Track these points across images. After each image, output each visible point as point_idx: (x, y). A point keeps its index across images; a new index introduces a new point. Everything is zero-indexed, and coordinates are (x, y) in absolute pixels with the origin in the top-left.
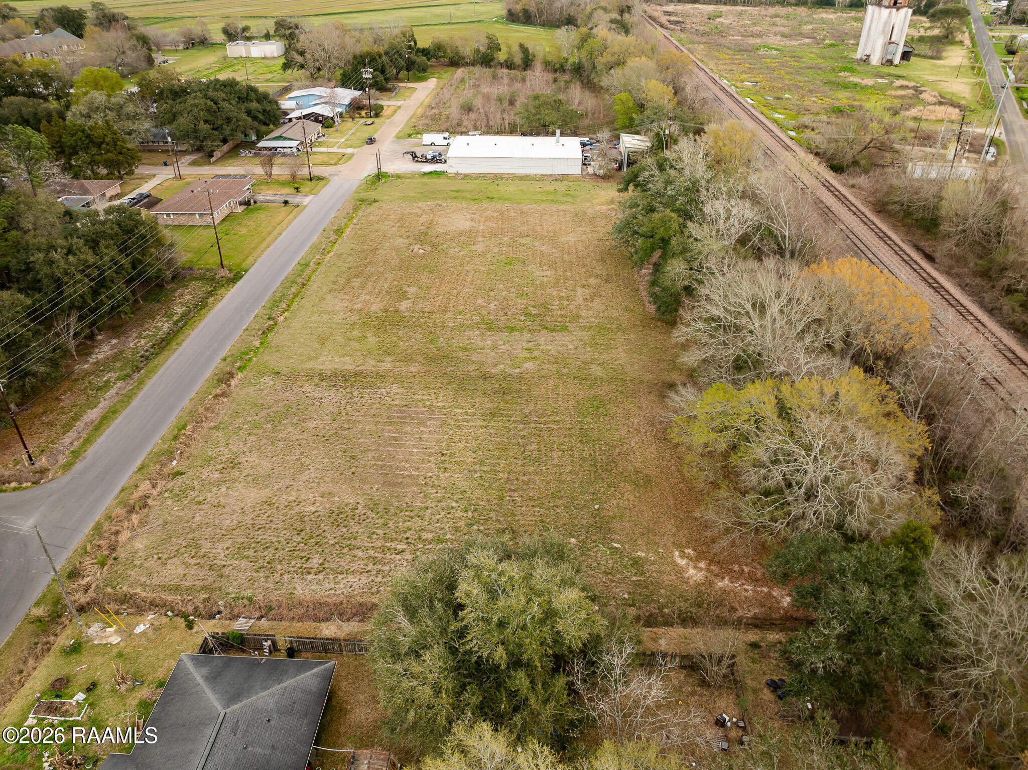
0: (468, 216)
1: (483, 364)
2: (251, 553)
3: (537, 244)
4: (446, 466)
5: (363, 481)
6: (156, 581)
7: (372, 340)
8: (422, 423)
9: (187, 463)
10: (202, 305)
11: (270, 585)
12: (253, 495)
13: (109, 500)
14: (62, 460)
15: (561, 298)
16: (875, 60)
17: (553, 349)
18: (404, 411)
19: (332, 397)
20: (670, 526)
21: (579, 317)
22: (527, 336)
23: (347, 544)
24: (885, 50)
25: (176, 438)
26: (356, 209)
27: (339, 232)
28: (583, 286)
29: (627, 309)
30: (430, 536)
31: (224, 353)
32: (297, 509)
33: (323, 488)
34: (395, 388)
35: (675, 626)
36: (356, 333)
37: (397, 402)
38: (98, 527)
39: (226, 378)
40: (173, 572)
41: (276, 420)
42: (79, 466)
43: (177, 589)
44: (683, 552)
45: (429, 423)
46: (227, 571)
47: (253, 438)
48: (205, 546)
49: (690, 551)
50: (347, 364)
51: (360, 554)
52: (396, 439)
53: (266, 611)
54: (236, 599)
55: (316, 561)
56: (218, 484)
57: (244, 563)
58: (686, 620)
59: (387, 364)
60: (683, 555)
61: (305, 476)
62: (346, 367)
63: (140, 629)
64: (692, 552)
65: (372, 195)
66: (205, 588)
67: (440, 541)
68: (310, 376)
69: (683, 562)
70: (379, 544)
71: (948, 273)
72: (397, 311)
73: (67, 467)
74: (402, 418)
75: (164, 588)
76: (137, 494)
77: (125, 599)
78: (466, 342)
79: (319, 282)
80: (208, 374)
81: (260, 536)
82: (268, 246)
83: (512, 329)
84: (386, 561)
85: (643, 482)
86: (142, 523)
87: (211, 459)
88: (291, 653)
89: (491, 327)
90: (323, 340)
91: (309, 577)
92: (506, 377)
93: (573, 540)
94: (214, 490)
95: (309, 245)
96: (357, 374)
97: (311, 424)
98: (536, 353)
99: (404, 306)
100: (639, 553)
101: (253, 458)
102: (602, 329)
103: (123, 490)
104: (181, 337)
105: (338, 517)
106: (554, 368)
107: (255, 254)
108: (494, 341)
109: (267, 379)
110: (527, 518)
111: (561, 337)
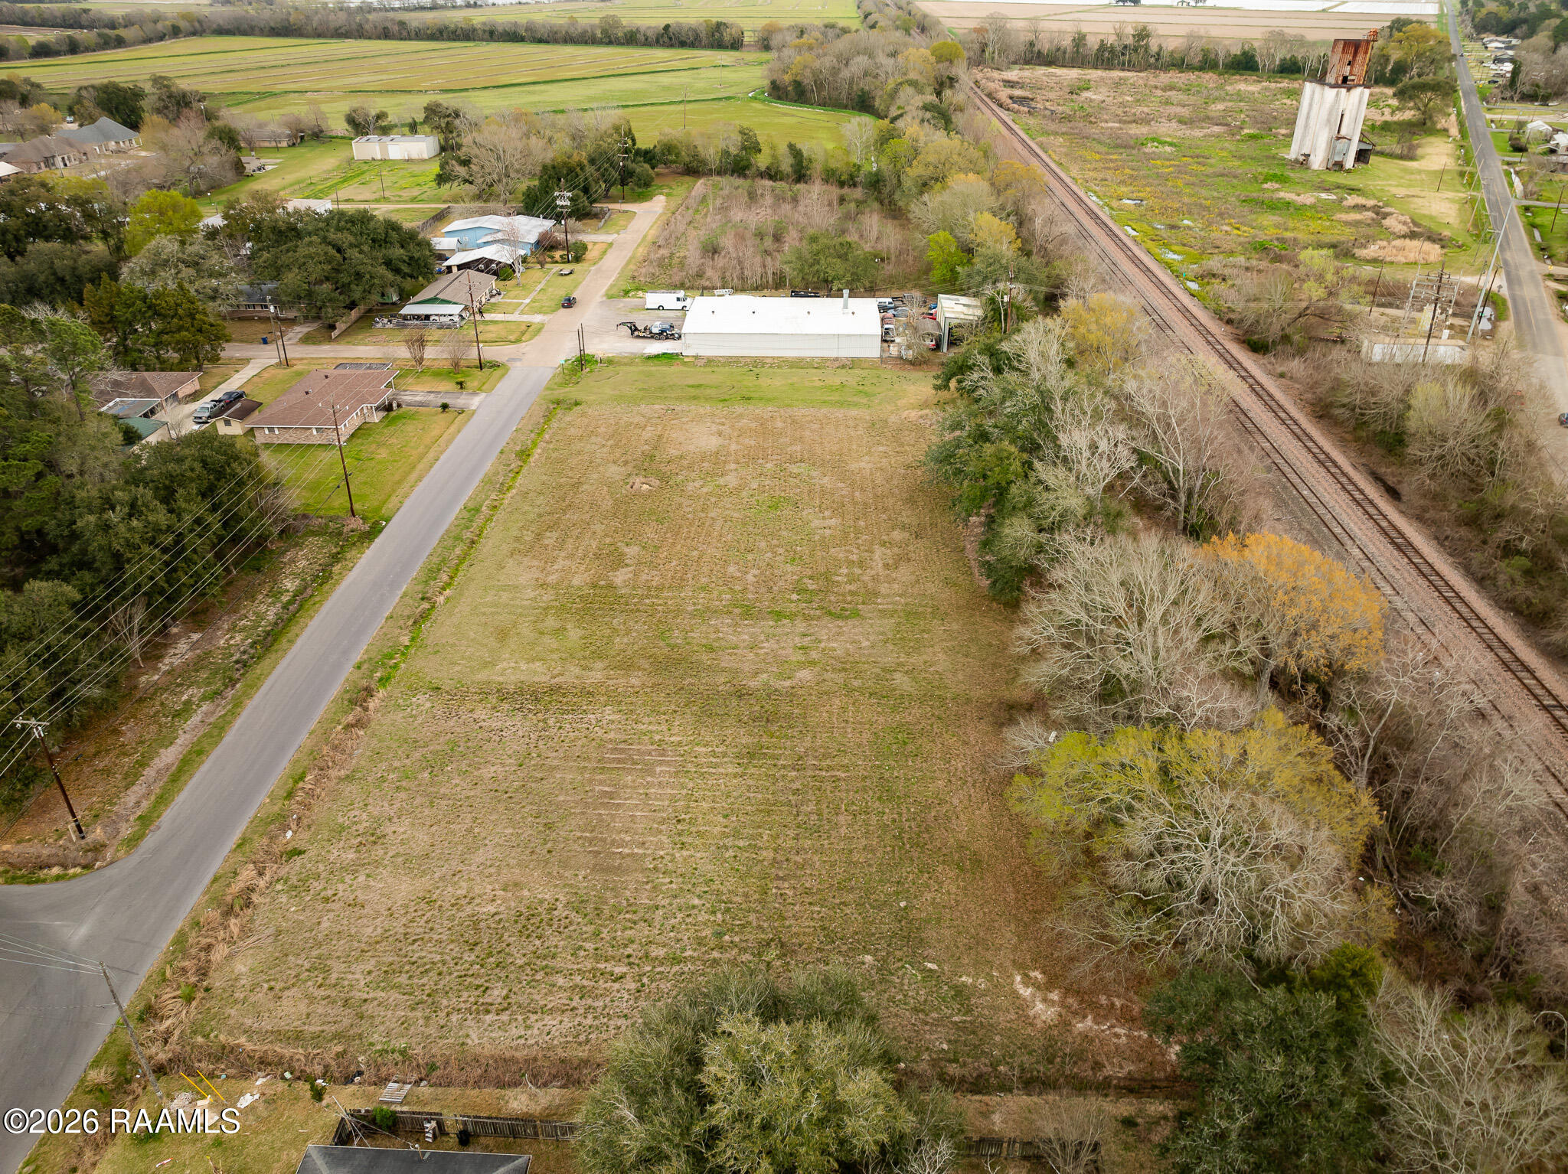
0: (714, 428)
1: (736, 672)
2: (403, 979)
3: (814, 474)
4: (684, 839)
5: (565, 864)
6: (267, 1025)
7: (574, 634)
8: (649, 770)
9: (305, 835)
10: (323, 577)
11: (432, 1031)
12: (405, 888)
13: (196, 897)
14: (126, 831)
15: (851, 563)
16: (1317, 162)
17: (839, 647)
18: (622, 751)
19: (517, 727)
20: (1008, 935)
21: (876, 594)
22: (801, 626)
23: (541, 965)
24: (1331, 148)
25: (290, 795)
26: (548, 417)
27: (524, 454)
28: (883, 544)
29: (947, 581)
30: (661, 952)
31: (357, 656)
32: (469, 910)
33: (505, 877)
34: (609, 714)
35: (1015, 1091)
36: (551, 622)
37: (611, 735)
38: (181, 939)
39: (360, 696)
40: (291, 1010)
41: (435, 765)
42: (149, 842)
43: (298, 1037)
44: (1027, 976)
45: (658, 769)
46: (369, 1009)
47: (403, 795)
48: (337, 968)
49: (1037, 974)
50: (538, 674)
51: (561, 981)
52: (611, 795)
53: (428, 1072)
54: (383, 1052)
55: (497, 993)
56: (353, 869)
57: (394, 995)
58: (1031, 1083)
59: (596, 675)
60: (1027, 981)
61: (480, 857)
62: (536, 679)
63: (246, 1101)
64: (1040, 976)
65: (572, 392)
66: (338, 1036)
67: (676, 960)
68: (484, 694)
69: (1026, 992)
70: (589, 965)
71: (1420, 518)
72: (611, 586)
73: (133, 842)
74: (619, 761)
75: (279, 1035)
76: (235, 888)
77: (224, 1054)
78: (713, 636)
79: (495, 540)
80: (335, 691)
81: (417, 952)
82: (420, 479)
83: (779, 615)
84: (599, 992)
85: (971, 864)
86: (246, 932)
87: (342, 828)
88: (465, 1138)
89: (748, 612)
90: (502, 635)
91: (489, 1018)
92: (771, 693)
93: (869, 958)
94: (348, 878)
95: (480, 476)
96: (554, 690)
97: (487, 772)
98: (814, 655)
99: (621, 577)
100: (964, 979)
101: (403, 827)
102: (911, 614)
103: (215, 880)
104: (295, 629)
105: (529, 922)
106: (839, 678)
107: (401, 492)
108: (753, 636)
109: (421, 698)
110: (802, 923)
111: (850, 628)
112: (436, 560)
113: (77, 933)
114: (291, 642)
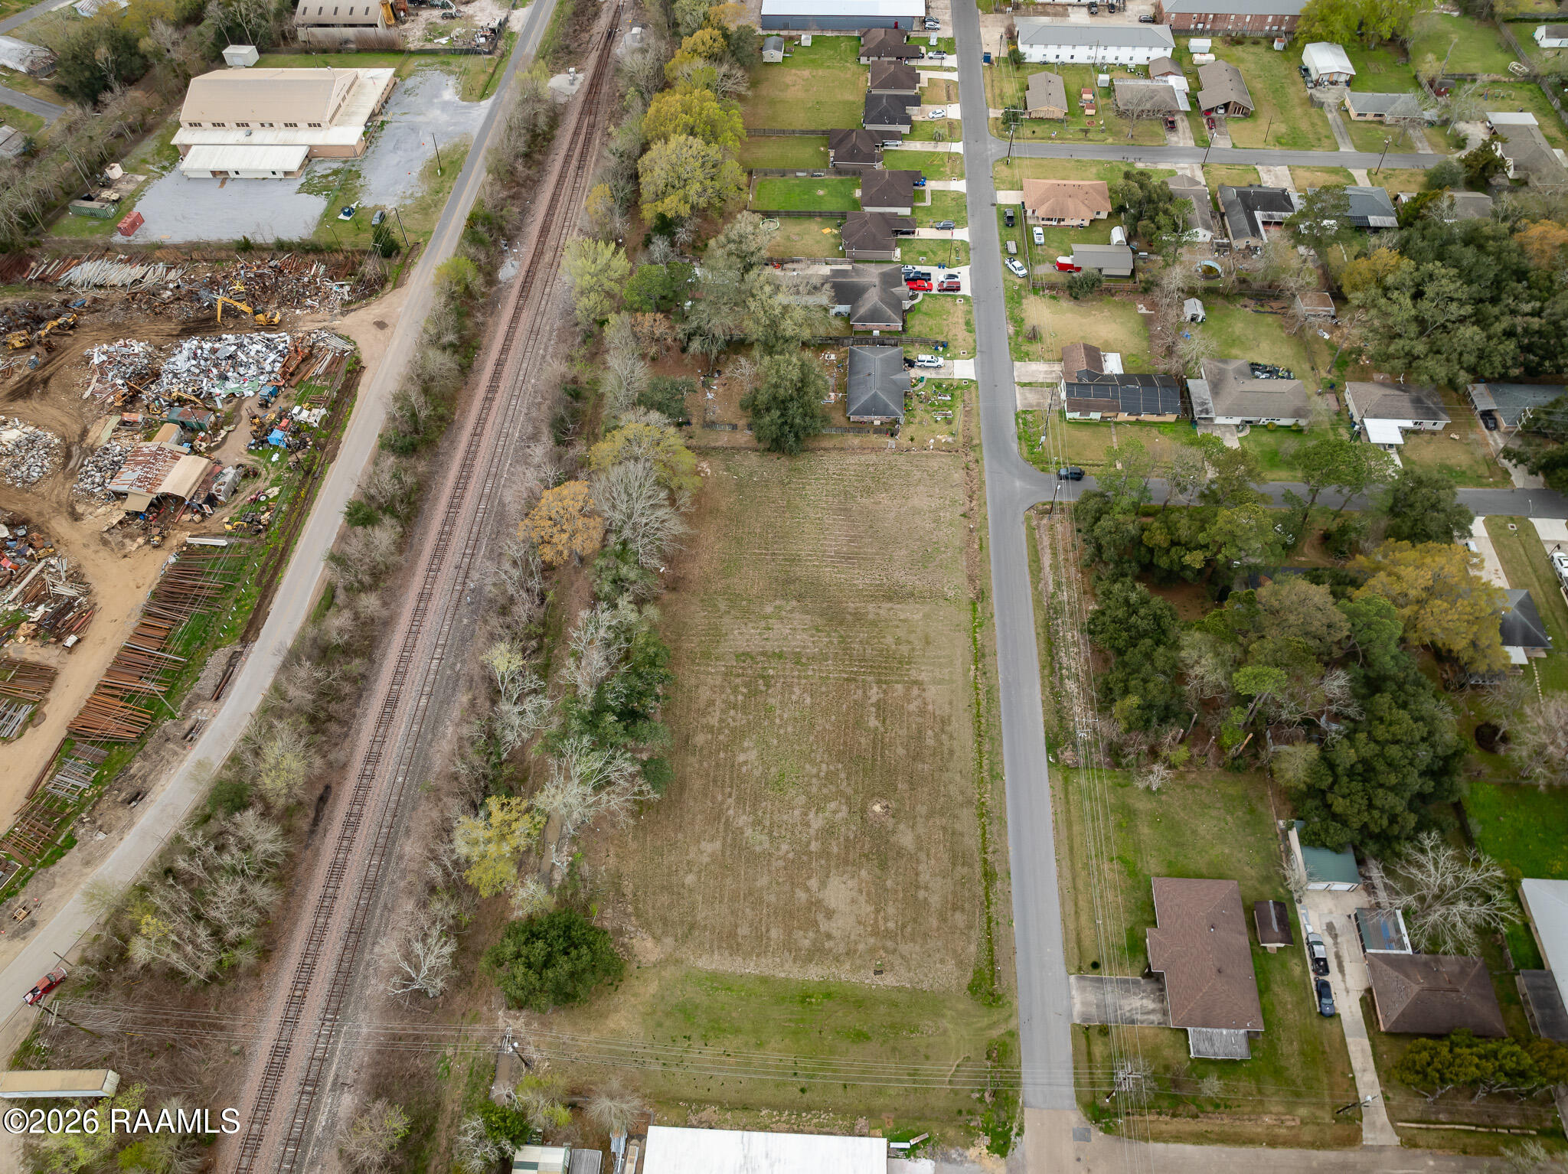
4: (818, 521)
5: (861, 513)
6: (938, 460)
8: (837, 552)
12: (916, 502)
17: (749, 632)
18: (850, 564)
19: (899, 575)
21: (723, 676)
22: (769, 647)
23: (860, 476)
25: (980, 539)
26: (992, 963)
30: (822, 481)
31: (996, 620)
32: (890, 495)
33: (882, 507)
34: (860, 584)
36: (904, 649)
37: (856, 572)
38: (982, 482)
39: (981, 596)
40: (933, 463)
41: (928, 555)
42: (1021, 518)
43: (927, 456)
45: (833, 554)
46: (909, 464)
47: (935, 540)
50: (900, 610)
52: (851, 541)
55: (871, 469)
59: (871, 607)
62: (900, 606)
63: (932, 440)
64: (702, 474)
68: (922, 597)
69: (708, 470)
70: (845, 477)
73: (1028, 519)
74: (850, 558)
78: (816, 638)
80: (994, 597)
83: (780, 656)
84: (840, 469)
87: (951, 525)
89: (797, 659)
91: (872, 463)
92: (785, 597)
96: (890, 599)
98: (763, 624)
102: (706, 655)
103: (985, 503)
104: (1042, 642)
108: (794, 639)
109: (951, 594)
110: (776, 492)
111: (742, 645)
112: (994, 711)
113: (1018, 484)
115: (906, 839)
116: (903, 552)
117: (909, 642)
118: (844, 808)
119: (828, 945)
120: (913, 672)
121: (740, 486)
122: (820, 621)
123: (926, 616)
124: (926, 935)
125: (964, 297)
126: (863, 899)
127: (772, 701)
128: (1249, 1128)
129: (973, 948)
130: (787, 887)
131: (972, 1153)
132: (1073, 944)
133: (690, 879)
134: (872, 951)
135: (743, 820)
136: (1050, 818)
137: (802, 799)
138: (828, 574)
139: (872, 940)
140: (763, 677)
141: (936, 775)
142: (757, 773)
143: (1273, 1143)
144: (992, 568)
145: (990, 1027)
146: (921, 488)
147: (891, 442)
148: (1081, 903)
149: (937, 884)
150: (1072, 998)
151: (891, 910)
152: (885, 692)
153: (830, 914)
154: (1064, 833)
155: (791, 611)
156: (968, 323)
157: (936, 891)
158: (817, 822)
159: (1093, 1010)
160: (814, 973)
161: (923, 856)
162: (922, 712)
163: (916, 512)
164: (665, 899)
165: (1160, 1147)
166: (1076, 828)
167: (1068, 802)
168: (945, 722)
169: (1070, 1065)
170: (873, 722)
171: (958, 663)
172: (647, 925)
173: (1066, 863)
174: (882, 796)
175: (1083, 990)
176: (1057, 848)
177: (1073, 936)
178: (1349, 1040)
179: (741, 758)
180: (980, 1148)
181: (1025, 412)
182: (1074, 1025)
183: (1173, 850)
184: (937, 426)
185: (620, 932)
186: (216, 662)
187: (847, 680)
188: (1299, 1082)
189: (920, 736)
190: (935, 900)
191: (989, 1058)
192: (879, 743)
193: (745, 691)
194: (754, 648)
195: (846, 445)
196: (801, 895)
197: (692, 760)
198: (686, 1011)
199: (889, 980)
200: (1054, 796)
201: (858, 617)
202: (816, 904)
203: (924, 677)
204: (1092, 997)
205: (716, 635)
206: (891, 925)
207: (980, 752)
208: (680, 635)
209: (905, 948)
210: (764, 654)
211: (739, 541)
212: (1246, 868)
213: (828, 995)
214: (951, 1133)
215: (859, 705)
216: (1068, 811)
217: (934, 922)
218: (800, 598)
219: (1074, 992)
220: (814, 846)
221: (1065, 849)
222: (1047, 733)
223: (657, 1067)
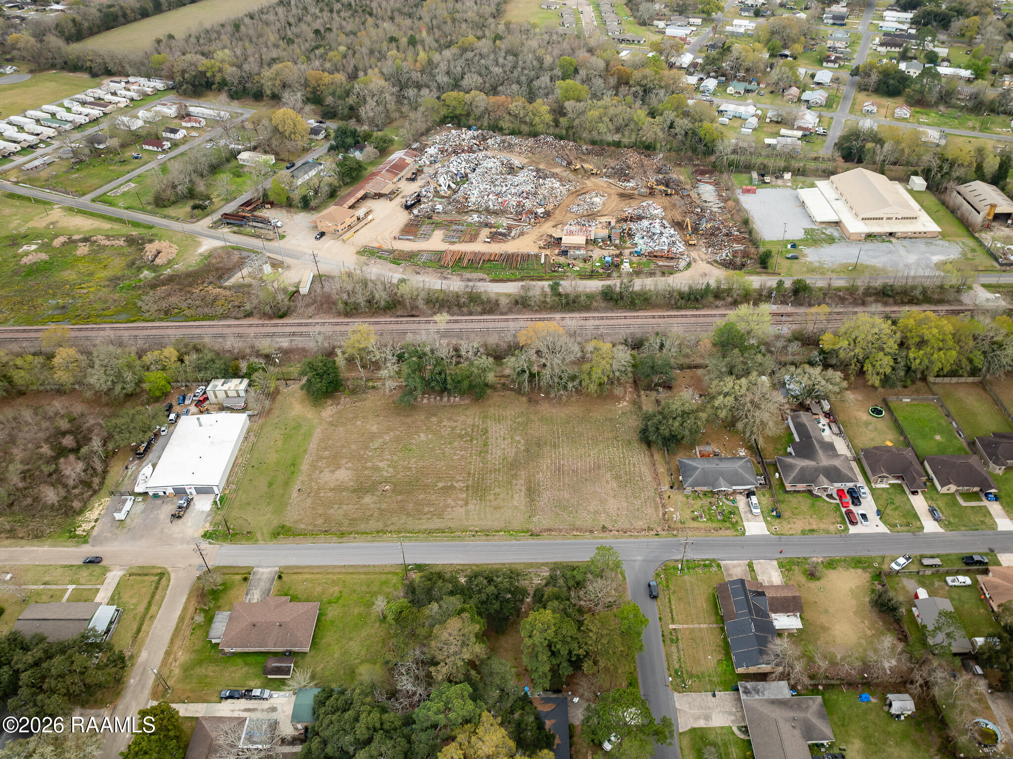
5: (598, 475)
8: (563, 465)
11: (649, 486)
12: (611, 502)
15: (452, 430)
18: (555, 471)
19: (548, 494)
20: (608, 407)
22: (492, 441)
23: (629, 473)
30: (621, 456)
31: (514, 542)
32: (616, 489)
33: (605, 484)
34: (540, 475)
36: (491, 497)
37: (548, 474)
38: (636, 537)
40: (650, 511)
41: (566, 508)
43: (656, 507)
44: (617, 405)
46: (646, 498)
47: (579, 511)
48: (636, 507)
51: (632, 470)
52: (573, 471)
55: (637, 479)
56: (607, 513)
57: (642, 495)
59: (521, 481)
61: (599, 491)
62: (523, 495)
63: (672, 510)
67: (623, 453)
68: (531, 506)
69: (621, 406)
70: (627, 466)
72: (467, 486)
74: (559, 471)
78: (497, 458)
80: (533, 542)
81: (630, 495)
83: (486, 444)
87: (594, 520)
89: (483, 452)
90: (498, 508)
92: (527, 444)
94: (610, 513)
96: (528, 490)
98: (507, 436)
105: (617, 477)
108: (497, 450)
109: (535, 519)
110: (609, 435)
111: (493, 430)
112: (446, 540)
114: (504, 564)
115: (368, 499)
116: (567, 496)
117: (496, 499)
118: (389, 475)
119: (317, 472)
120: (474, 501)
121: (611, 420)
122: (510, 460)
123: (516, 507)
124: (314, 508)
125: (847, 529)
126: (338, 483)
127: (456, 444)
128: (178, 643)
129: (303, 526)
130: (349, 455)
131: (208, 525)
132: (295, 571)
133: (359, 423)
134: (311, 488)
135: (387, 438)
136: (371, 563)
137: (395, 458)
138: (546, 463)
139: (316, 487)
140: (471, 440)
141: (405, 512)
142: (413, 441)
143: (168, 653)
144: (559, 541)
145: (262, 534)
146: (625, 504)
147: (665, 487)
148: (318, 576)
149: (340, 512)
150: (267, 567)
151: (330, 494)
152: (461, 490)
153: (333, 472)
154: (362, 570)
155: (516, 447)
156: (812, 531)
157: (336, 513)
158: (381, 465)
159: (258, 577)
160: (304, 467)
161: (356, 507)
162: (447, 506)
163: (603, 502)
164: (351, 416)
165: (184, 600)
166: (363, 577)
167: (381, 573)
168: (440, 516)
169: (234, 565)
170: (440, 485)
171: (482, 523)
172: (338, 412)
173: (344, 570)
174: (393, 491)
175: (270, 573)
176: (352, 566)
177: (299, 571)
178: (205, 704)
179: (422, 435)
180: (208, 527)
181: (719, 566)
182: (253, 568)
183: (341, 626)
184: (689, 512)
185: (338, 404)
186: (481, 275)
187: (469, 473)
188: (192, 672)
189: (430, 504)
190: (332, 511)
191: (248, 533)
192: (425, 488)
193: (463, 432)
194: (490, 434)
195: (657, 466)
196: (345, 461)
197: (423, 417)
198: (298, 427)
199: (295, 494)
200: (386, 566)
201: (515, 476)
202: (339, 467)
203: (471, 507)
204: (264, 576)
205: (499, 420)
206: (322, 494)
207: (419, 532)
208: (499, 406)
209: (309, 500)
210: (487, 438)
211: (568, 422)
212: (322, 666)
213: (293, 473)
214: (219, 518)
215: (452, 478)
216: (375, 573)
217: (320, 512)
218: (527, 450)
219: (270, 569)
220: (369, 464)
221: (351, 570)
222: (429, 565)
223: (276, 421)
